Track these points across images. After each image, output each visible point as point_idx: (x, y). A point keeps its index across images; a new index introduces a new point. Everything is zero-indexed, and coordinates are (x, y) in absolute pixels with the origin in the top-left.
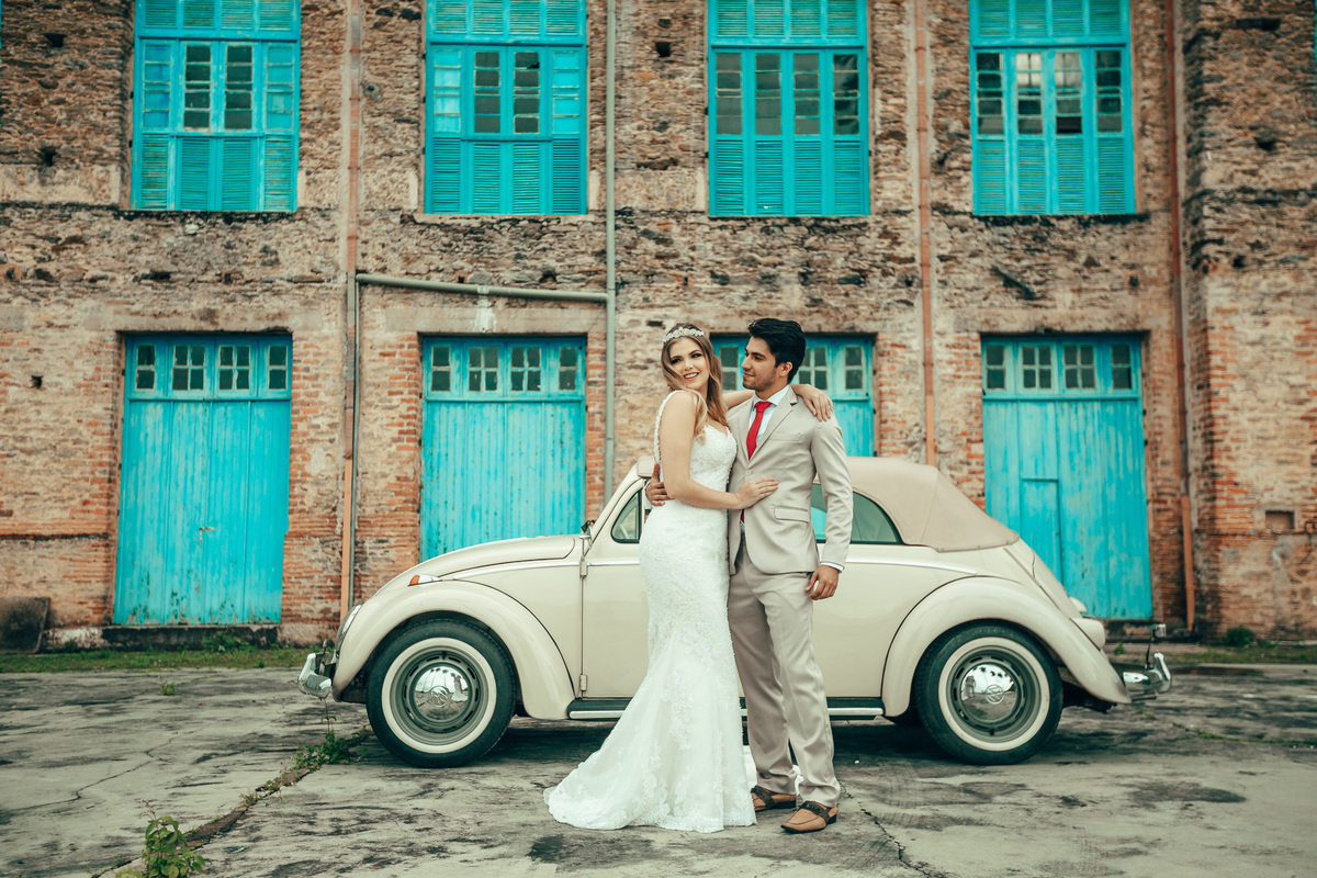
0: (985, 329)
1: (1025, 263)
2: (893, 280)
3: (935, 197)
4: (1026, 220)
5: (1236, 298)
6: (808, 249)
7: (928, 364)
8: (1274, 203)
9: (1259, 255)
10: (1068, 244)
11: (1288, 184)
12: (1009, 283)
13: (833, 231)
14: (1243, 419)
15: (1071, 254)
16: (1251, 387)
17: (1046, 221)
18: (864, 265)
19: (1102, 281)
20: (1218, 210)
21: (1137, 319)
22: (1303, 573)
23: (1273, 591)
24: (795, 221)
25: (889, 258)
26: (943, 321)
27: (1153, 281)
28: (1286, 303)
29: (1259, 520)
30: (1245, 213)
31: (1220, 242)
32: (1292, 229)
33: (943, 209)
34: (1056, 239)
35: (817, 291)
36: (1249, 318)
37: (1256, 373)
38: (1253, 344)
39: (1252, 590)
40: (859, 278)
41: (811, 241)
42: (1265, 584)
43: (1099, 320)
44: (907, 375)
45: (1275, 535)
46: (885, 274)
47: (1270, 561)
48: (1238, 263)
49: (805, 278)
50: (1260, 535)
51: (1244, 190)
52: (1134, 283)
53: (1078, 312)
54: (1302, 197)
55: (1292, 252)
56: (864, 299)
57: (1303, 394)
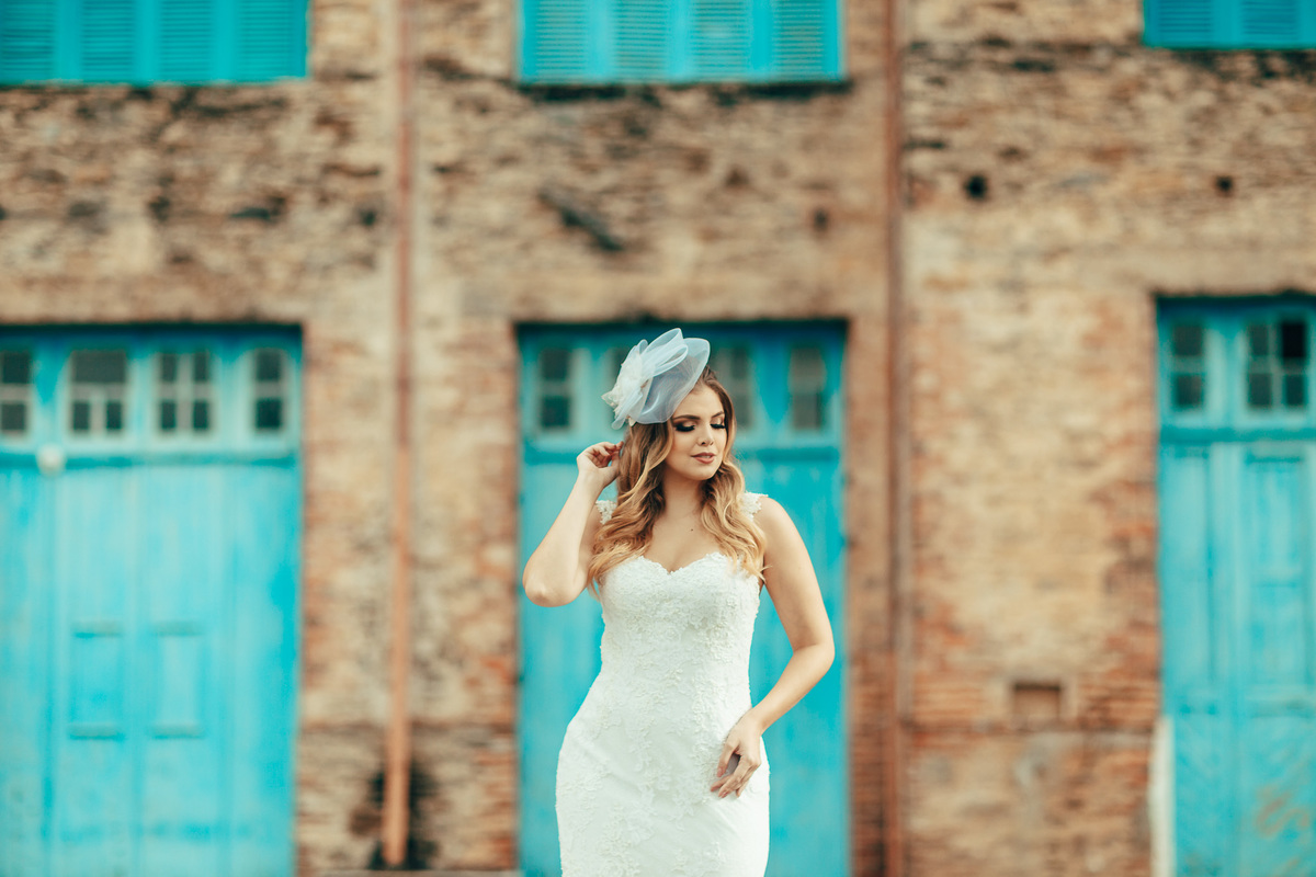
0: (524, 312)
1: (607, 178)
2: (338, 213)
3: (429, 43)
4: (609, 92)
5: (966, 256)
6: (172, 149)
7: (404, 384)
8: (1046, 68)
9: (1015, 171)
10: (693, 140)
11: (1079, 31)
12: (571, 221)
13: (216, 114)
14: (972, 500)
15: (697, 162)
16: (991, 433)
17: (649, 96)
18: (280, 182)
19: (757, 217)
20: (938, 82)
21: (824, 293)
22: (1074, 805)
23: (1012, 841)
24: (143, 94)
25: (332, 168)
26: (438, 297)
27: (857, 217)
28: (1064, 268)
29: (995, 701)
30: (991, 88)
31: (937, 145)
32: (1080, 121)
33: (445, 70)
34: (668, 131)
35: (183, 236)
36: (991, 298)
37: (1002, 407)
38: (998, 349)
39: (974, 841)
40: (270, 211)
41: (176, 133)
42: (1001, 829)
43: (750, 296)
44: (362, 405)
45: (1024, 730)
46: (324, 200)
47: (1012, 782)
48: (976, 188)
49: (160, 210)
50: (995, 730)
51: (995, 42)
52: (821, 222)
53: (708, 280)
54: (1101, 57)
55: (1080, 166)
56: (280, 251)
57: (1091, 448)
